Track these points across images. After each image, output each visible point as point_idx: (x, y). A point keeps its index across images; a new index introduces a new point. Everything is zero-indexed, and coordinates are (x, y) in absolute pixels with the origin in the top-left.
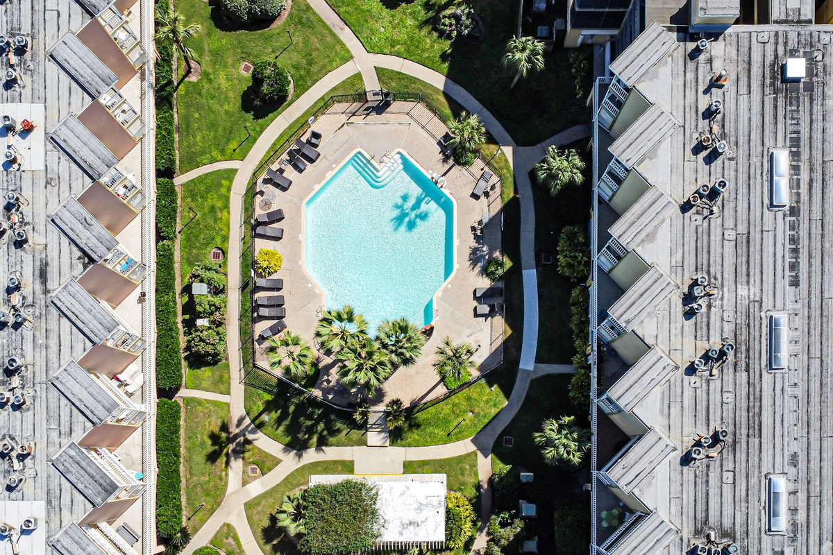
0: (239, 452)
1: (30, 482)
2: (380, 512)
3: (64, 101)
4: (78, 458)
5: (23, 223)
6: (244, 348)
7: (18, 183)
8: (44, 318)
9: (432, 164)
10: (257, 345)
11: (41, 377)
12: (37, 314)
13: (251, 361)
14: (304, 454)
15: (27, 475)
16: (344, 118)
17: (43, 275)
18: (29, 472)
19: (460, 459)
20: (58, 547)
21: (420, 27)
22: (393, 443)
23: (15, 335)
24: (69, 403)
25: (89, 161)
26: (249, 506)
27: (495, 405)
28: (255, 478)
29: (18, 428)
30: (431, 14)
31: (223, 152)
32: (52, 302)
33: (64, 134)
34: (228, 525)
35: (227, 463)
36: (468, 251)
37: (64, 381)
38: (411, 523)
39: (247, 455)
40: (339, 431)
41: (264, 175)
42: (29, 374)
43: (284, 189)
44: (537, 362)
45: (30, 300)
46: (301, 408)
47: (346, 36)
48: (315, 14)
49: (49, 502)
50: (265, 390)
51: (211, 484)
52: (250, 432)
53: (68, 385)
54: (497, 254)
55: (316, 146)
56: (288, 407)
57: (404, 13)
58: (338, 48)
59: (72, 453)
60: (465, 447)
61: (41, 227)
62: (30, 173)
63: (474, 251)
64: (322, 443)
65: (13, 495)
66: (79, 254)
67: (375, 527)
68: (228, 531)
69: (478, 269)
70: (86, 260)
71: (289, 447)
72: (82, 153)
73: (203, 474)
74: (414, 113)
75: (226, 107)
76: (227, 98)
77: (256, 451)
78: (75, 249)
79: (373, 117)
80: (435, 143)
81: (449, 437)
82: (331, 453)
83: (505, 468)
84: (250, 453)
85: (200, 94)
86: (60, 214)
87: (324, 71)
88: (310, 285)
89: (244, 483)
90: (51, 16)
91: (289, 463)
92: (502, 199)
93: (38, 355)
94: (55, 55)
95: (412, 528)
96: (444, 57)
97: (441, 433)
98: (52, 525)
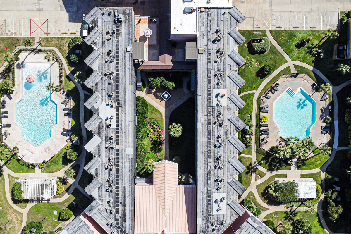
0: (254, 172)
1: (223, 188)
2: (299, 190)
3: (232, 88)
4: (235, 182)
5: (222, 120)
6: (256, 142)
7: (220, 110)
8: (226, 145)
9: (309, 92)
10: (261, 142)
11: (225, 160)
12: (225, 144)
13: (259, 146)
14: (273, 172)
15: (222, 186)
16: (285, 79)
17: (226, 134)
18: (222, 185)
19: (316, 174)
20: (230, 205)
21: (306, 53)
22: (298, 169)
23: (219, 150)
24: (233, 167)
25: (239, 104)
26: (258, 187)
27: (327, 159)
28: (259, 179)
29: (220, 174)
30: (309, 50)
31: (251, 88)
32: (229, 141)
33: (233, 97)
34: (252, 192)
35: (251, 175)
36: (320, 116)
37: (232, 161)
38: (307, 193)
39: (257, 172)
40: (283, 166)
41: (262, 95)
42: (222, 160)
43: (268, 99)
44: (338, 146)
45: (223, 140)
46: (273, 160)
47: (285, 56)
48: (277, 50)
49: (227, 193)
50: (262, 154)
51: (247, 180)
52: (257, 166)
53: (233, 163)
54: (328, 116)
55: (277, 87)
56: (269, 159)
57: (302, 50)
58: (283, 59)
59: (234, 180)
60: (318, 170)
61: (226, 121)
62: (223, 107)
63: (321, 115)
64: (278, 169)
65: (218, 191)
66: (235, 128)
67: (297, 194)
68: (251, 193)
69: (322, 121)
70: (237, 130)
71: (268, 170)
72: (237, 102)
73: (245, 178)
74: (305, 77)
75: (252, 76)
76: (252, 73)
77: (259, 171)
78: (234, 127)
79: (293, 78)
80: (310, 86)
81: (314, 168)
82: (280, 172)
83: (330, 177)
84: (258, 172)
85: (245, 72)
86: (231, 118)
87: (280, 66)
88: (276, 125)
89: (256, 180)
90: (229, 66)
91: (269, 175)
92: (329, 101)
93: (225, 154)
94: (230, 76)
95: (307, 195)
96: (313, 62)
97: (311, 166)
98: (228, 199)
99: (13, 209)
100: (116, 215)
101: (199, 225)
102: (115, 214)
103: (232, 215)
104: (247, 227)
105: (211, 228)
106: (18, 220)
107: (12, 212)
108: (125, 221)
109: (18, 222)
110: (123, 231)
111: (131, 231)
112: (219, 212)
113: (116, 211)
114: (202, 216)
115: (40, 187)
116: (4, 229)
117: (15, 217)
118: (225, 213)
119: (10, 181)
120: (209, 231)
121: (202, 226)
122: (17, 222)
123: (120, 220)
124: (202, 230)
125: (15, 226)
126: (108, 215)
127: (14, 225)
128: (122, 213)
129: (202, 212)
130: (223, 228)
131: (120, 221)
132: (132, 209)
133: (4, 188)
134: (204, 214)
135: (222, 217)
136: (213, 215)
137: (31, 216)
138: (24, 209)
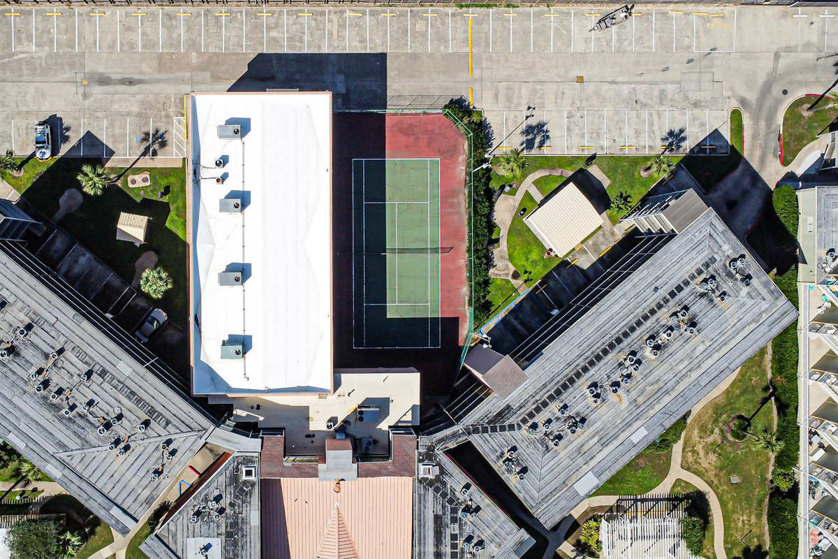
99: (705, 479)
100: (457, 532)
101: (255, 510)
102: (461, 534)
103: (174, 536)
104: (136, 506)
105: (225, 502)
106: (694, 452)
107: (706, 471)
108: (438, 519)
109: (693, 447)
110: (441, 492)
111: (422, 492)
112: (205, 541)
113: (458, 542)
114: (248, 530)
115: (639, 534)
116: (728, 432)
117: (699, 461)
118: (191, 541)
119: (713, 546)
120: (231, 494)
121: (248, 508)
122: (695, 448)
123: (447, 519)
124: (248, 496)
125: (701, 438)
126: (476, 530)
127: (702, 440)
128: (444, 535)
129: (248, 541)
130: (195, 503)
131: (449, 518)
132: (420, 546)
133: (726, 528)
134: (242, 536)
135: (197, 530)
136: (221, 534)
137: (662, 462)
138: (678, 480)
